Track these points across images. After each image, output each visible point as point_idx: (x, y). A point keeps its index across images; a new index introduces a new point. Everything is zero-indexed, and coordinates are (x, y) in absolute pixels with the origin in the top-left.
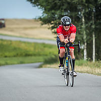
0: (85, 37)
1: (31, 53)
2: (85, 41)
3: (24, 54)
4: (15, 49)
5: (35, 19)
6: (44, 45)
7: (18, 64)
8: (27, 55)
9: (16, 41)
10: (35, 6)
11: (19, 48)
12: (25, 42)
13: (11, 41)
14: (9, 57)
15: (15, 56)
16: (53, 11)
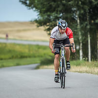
0: (80, 38)
1: (26, 55)
2: (81, 41)
3: (19, 56)
4: (10, 51)
5: (31, 21)
6: (39, 47)
7: (15, 66)
8: (22, 57)
9: (11, 44)
10: (30, 9)
11: (14, 51)
12: (19, 45)
13: (5, 44)
14: (5, 59)
15: (10, 58)
16: (49, 13)
